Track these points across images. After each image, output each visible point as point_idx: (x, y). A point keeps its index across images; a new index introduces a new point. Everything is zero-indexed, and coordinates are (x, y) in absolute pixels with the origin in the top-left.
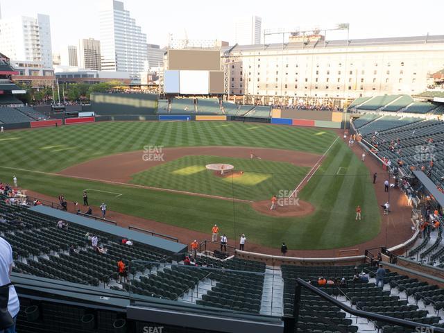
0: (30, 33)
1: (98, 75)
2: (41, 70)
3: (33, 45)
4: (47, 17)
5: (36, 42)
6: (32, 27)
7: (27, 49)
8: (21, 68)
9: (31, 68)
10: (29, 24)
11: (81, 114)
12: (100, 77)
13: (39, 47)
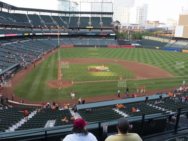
0: (139, 12)
1: (167, 29)
2: (139, 26)
3: (140, 17)
4: (147, 5)
5: (141, 15)
6: (140, 9)
7: (137, 18)
8: (131, 26)
9: (135, 26)
10: (139, 8)
11: (132, 44)
12: (168, 29)
13: (142, 17)
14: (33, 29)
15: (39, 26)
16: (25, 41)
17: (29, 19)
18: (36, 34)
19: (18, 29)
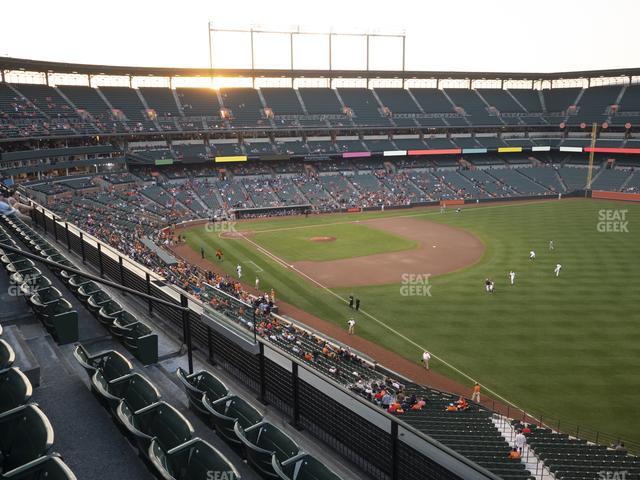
14: (570, 134)
15: (583, 126)
16: (501, 167)
17: (576, 102)
18: (562, 149)
19: (504, 135)
